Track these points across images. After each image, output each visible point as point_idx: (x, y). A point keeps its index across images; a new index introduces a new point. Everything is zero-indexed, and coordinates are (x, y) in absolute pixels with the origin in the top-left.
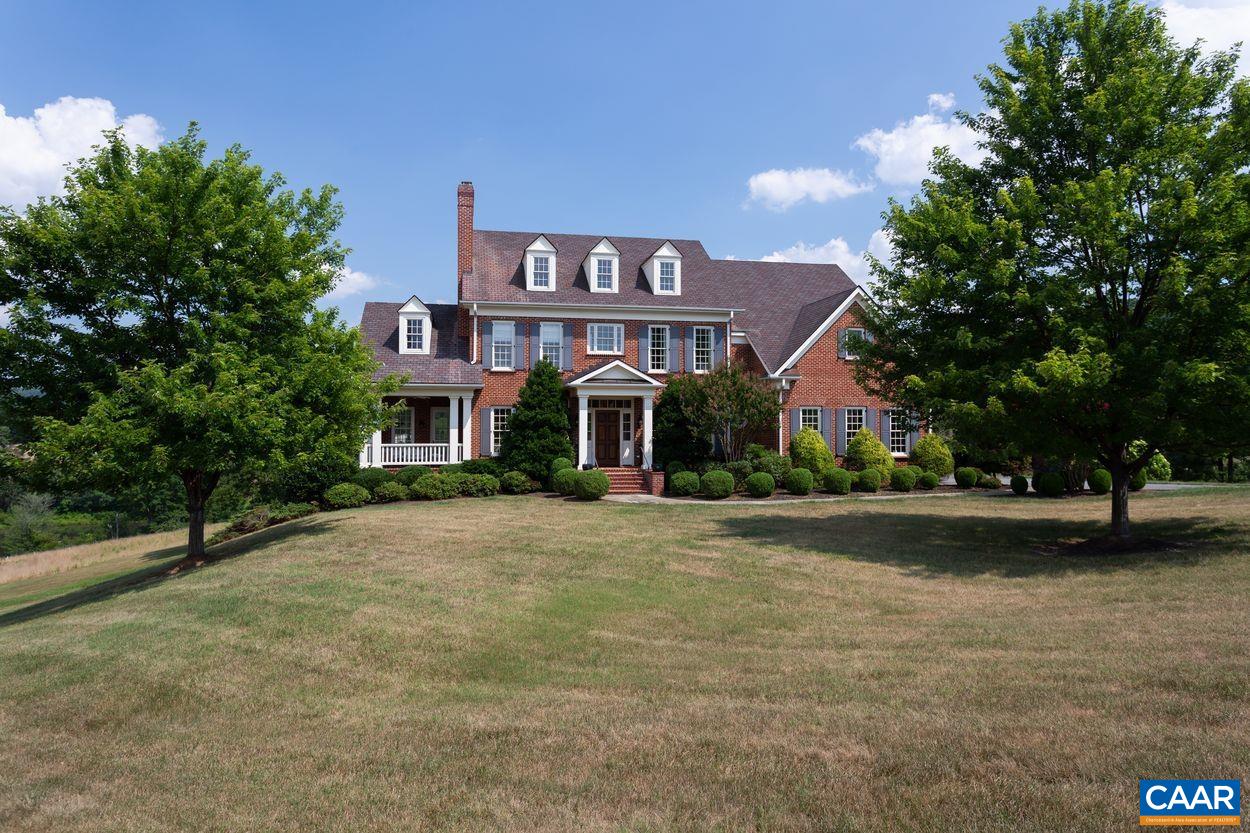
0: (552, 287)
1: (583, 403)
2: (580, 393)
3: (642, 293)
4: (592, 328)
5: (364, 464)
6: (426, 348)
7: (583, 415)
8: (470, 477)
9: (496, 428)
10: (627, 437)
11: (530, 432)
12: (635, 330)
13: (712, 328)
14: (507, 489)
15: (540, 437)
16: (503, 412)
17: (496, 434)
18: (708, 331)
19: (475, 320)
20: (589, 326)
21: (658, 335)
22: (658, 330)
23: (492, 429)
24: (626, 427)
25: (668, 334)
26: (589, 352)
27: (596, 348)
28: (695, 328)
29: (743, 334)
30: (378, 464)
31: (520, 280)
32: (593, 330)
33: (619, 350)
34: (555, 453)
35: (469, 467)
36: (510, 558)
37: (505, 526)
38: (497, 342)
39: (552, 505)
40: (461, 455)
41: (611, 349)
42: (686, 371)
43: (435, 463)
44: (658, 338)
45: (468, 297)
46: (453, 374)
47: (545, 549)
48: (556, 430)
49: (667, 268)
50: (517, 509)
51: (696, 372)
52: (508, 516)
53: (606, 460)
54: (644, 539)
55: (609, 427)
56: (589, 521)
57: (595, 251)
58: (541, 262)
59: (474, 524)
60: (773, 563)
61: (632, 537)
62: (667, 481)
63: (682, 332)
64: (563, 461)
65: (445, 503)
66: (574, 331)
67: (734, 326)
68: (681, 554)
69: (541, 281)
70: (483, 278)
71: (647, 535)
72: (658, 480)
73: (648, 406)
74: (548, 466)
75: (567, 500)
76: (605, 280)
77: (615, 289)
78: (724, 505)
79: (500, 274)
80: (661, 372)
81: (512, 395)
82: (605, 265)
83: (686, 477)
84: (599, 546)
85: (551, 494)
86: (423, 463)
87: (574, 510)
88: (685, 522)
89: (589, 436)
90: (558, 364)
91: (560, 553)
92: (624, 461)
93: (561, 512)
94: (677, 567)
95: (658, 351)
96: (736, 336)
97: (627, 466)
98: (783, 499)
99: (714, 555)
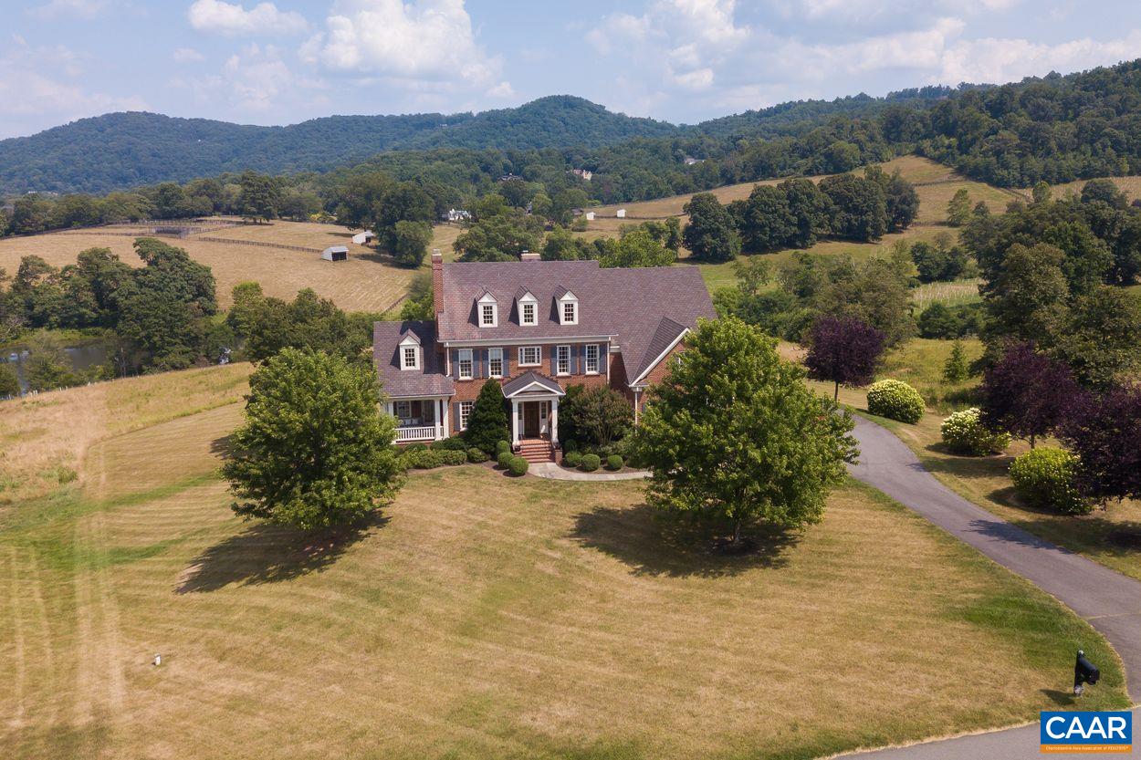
0: (495, 324)
1: (515, 407)
2: (512, 401)
3: (553, 324)
4: (521, 350)
6: (418, 366)
7: (515, 415)
8: (449, 452)
9: (463, 413)
11: (482, 425)
12: (549, 351)
13: (598, 345)
14: (471, 460)
15: (489, 429)
16: (467, 403)
17: (463, 417)
18: (595, 347)
19: (448, 350)
20: (519, 349)
21: (563, 351)
22: (563, 348)
23: (461, 414)
24: (544, 411)
25: (569, 351)
26: (520, 365)
27: (524, 362)
28: (587, 346)
29: (618, 347)
31: (473, 319)
32: (521, 354)
33: (538, 362)
34: (499, 437)
35: (447, 444)
36: (473, 559)
37: (470, 521)
38: (462, 362)
39: (496, 485)
40: (442, 434)
41: (533, 361)
42: (582, 373)
43: (427, 438)
44: (563, 353)
45: (444, 337)
46: (436, 386)
47: (488, 550)
48: (499, 424)
49: (569, 307)
50: (477, 493)
51: (588, 373)
52: (472, 505)
53: (531, 432)
54: (532, 540)
55: (533, 413)
56: (511, 515)
57: (522, 300)
58: (488, 309)
59: (456, 518)
60: (579, 562)
61: (527, 536)
62: (564, 456)
63: (578, 349)
64: (503, 443)
65: (436, 478)
66: (510, 352)
67: (613, 342)
68: (544, 555)
69: (488, 319)
70: (451, 316)
71: (535, 533)
72: (559, 454)
73: (555, 406)
74: (495, 446)
75: (505, 474)
76: (529, 318)
77: (536, 323)
78: (588, 483)
79: (462, 311)
80: (565, 374)
81: (474, 394)
82: (529, 308)
83: (574, 456)
84: (511, 546)
85: (497, 463)
86: (419, 438)
87: (507, 494)
88: (558, 514)
89: (520, 418)
90: (500, 373)
91: (494, 554)
92: (542, 431)
93: (499, 498)
94: (539, 566)
95: (563, 362)
96: (614, 348)
97: (544, 434)
98: (627, 472)
99: (558, 555)
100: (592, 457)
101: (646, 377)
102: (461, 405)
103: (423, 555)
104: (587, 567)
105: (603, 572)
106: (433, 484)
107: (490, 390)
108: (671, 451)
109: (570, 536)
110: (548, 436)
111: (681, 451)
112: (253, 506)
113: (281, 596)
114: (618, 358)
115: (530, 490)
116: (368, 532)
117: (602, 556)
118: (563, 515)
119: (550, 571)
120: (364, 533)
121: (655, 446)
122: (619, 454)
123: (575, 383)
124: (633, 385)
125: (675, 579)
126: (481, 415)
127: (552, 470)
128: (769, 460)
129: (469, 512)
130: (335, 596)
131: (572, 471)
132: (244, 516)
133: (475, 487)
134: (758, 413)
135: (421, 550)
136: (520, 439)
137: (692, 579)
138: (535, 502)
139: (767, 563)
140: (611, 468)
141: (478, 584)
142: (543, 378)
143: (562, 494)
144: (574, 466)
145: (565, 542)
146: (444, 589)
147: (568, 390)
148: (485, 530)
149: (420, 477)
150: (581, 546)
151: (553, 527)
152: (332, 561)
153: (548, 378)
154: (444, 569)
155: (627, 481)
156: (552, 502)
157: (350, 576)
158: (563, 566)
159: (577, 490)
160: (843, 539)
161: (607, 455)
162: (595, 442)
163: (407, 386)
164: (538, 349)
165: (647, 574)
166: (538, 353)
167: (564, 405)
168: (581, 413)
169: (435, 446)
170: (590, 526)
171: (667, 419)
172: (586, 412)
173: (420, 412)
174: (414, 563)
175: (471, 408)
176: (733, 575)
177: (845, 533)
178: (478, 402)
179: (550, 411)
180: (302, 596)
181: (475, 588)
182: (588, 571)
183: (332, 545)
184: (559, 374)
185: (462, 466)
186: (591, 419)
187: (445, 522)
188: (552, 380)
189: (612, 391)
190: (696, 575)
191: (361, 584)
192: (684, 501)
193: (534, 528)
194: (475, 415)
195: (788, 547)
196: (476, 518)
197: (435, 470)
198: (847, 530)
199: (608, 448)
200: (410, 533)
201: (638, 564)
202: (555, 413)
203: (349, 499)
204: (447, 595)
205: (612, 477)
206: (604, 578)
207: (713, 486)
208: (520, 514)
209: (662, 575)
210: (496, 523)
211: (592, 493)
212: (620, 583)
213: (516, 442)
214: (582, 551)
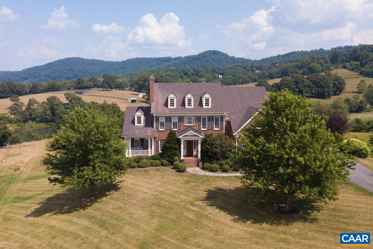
0: (175, 107)
1: (182, 142)
2: (181, 139)
3: (200, 107)
4: (186, 118)
5: (127, 156)
6: (142, 124)
7: (182, 146)
8: (153, 161)
9: (161, 145)
10: (195, 148)
11: (168, 150)
12: (198, 119)
13: (220, 117)
14: (163, 165)
15: (171, 151)
16: (162, 141)
17: (161, 146)
18: (218, 118)
19: (155, 117)
21: (204, 119)
22: (204, 118)
23: (160, 145)
24: (195, 145)
25: (207, 119)
26: (185, 125)
27: (187, 123)
28: (214, 117)
29: (229, 118)
30: (130, 156)
31: (166, 105)
32: (186, 120)
33: (193, 124)
34: (174, 155)
35: (153, 158)
36: (154, 208)
37: (157, 191)
38: (160, 123)
39: (171, 175)
40: (151, 153)
41: (191, 123)
42: (212, 129)
43: (145, 155)
44: (204, 120)
45: (153, 111)
46: (149, 132)
47: (162, 204)
48: (175, 149)
49: (207, 100)
50: (162, 178)
51: (215, 129)
52: (159, 183)
53: (189, 154)
54: (184, 201)
55: (190, 145)
56: (176, 189)
57: (187, 96)
58: (172, 100)
59: (150, 189)
60: (206, 213)
61: (182, 199)
62: (203, 165)
63: (211, 119)
64: (176, 158)
65: (145, 171)
66: (181, 119)
67: (226, 116)
68: (189, 208)
69: (172, 104)
70: (157, 103)
71: (186, 198)
72: (201, 164)
73: (200, 142)
74: (173, 159)
75: (176, 171)
76: (190, 104)
77: (192, 107)
78: (213, 177)
79: (162, 101)
80: (205, 129)
81: (165, 136)
82: (189, 100)
83: (207, 165)
84: (173, 203)
85: (173, 167)
86: (142, 155)
87: (175, 180)
88: (198, 190)
89: (184, 148)
90: (176, 128)
91: (164, 207)
92: (194, 154)
93: (172, 181)
94: (186, 214)
95: (204, 124)
96: (227, 119)
97: (195, 155)
98: (232, 173)
99: (196, 209)
100: (216, 165)
101: (241, 131)
102: (160, 142)
103: (131, 205)
104: (210, 216)
105: (217, 218)
106: (144, 174)
107: (172, 134)
108: (254, 158)
109: (203, 200)
110: (196, 156)
111: (259, 158)
112: (58, 179)
113: (63, 221)
114: (229, 123)
115: (186, 178)
116: (110, 193)
117: (218, 210)
118: (201, 190)
119: (191, 216)
120: (108, 193)
121: (245, 156)
122: (228, 165)
123: (209, 133)
124: (235, 134)
125: (255, 225)
126: (167, 145)
127: (198, 170)
128: (308, 163)
129: (157, 186)
130: (85, 223)
131: (206, 171)
132: (54, 183)
133: (162, 176)
134: (302, 137)
135: (131, 203)
136: (184, 156)
137: (264, 225)
138: (188, 183)
139: (305, 220)
140: (225, 171)
141: (154, 221)
142: (194, 130)
143: (201, 181)
144: (207, 169)
145: (200, 203)
146: (137, 223)
147: (205, 136)
148: (163, 195)
149: (140, 171)
150: (207, 205)
151: (195, 195)
152: (90, 206)
153: (197, 131)
154: (140, 212)
155: (231, 177)
156: (196, 184)
157: (95, 213)
158: (197, 214)
159: (208, 180)
160: (346, 209)
161: (223, 165)
162: (218, 159)
163: (137, 132)
164: (193, 118)
165: (240, 221)
166: (193, 120)
167: (204, 142)
168: (211, 145)
169: (148, 158)
170: (213, 196)
171: (252, 142)
172: (213, 145)
173: (142, 144)
174: (126, 208)
175: (164, 142)
176: (287, 225)
177: (347, 206)
178: (166, 139)
179: (198, 145)
180: (71, 222)
181: (152, 223)
182: (210, 218)
183: (93, 198)
184: (202, 129)
185: (158, 167)
186: (216, 148)
187: (145, 191)
188: (199, 132)
189: (225, 136)
190: (267, 223)
191: (99, 217)
192: (260, 183)
193: (186, 195)
194: (165, 145)
195: (315, 212)
196: (160, 189)
197: (147, 168)
198: (347, 204)
199: (223, 162)
200: (128, 195)
201: (236, 216)
202: (199, 145)
203: (97, 175)
204: (138, 225)
205: (224, 175)
206: (218, 222)
207: (276, 177)
208: (180, 188)
209: (249, 222)
210: (168, 192)
211: (215, 181)
212: (226, 225)
213: (182, 158)
214: (208, 207)
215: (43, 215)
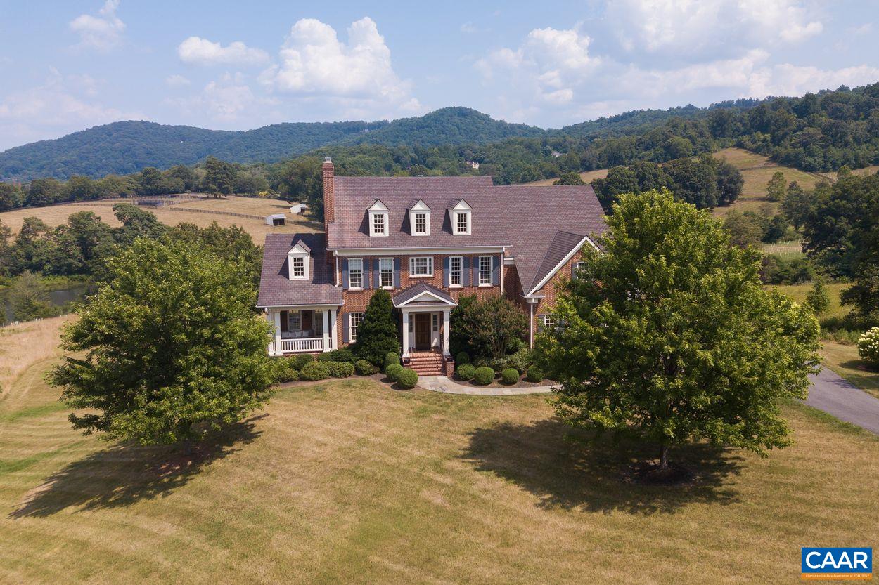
0: (386, 233)
1: (406, 318)
2: (403, 311)
3: (445, 234)
4: (413, 260)
5: (271, 353)
6: (307, 275)
7: (406, 326)
8: (336, 364)
9: (353, 324)
10: (435, 329)
11: (371, 336)
12: (441, 261)
13: (492, 257)
14: (359, 372)
15: (378, 340)
16: (357, 315)
17: (353, 329)
18: (489, 258)
19: (337, 259)
20: (411, 259)
21: (456, 261)
22: (456, 259)
23: (350, 326)
24: (435, 323)
25: (462, 262)
26: (411, 276)
27: (415, 272)
28: (480, 257)
29: (512, 259)
30: (280, 353)
31: (364, 228)
32: (413, 265)
33: (430, 273)
34: (387, 349)
35: (335, 356)
36: (346, 483)
37: (350, 438)
38: (352, 272)
39: (382, 398)
40: (331, 346)
41: (425, 272)
42: (475, 285)
43: (315, 350)
44: (456, 264)
45: (332, 245)
46: (324, 296)
47: (365, 473)
48: (388, 335)
49: (462, 217)
50: (360, 406)
51: (481, 285)
52: (353, 420)
53: (422, 344)
54: (418, 461)
55: (424, 324)
56: (396, 431)
57: (414, 208)
58: (379, 218)
59: (332, 434)
60: (474, 490)
61: (412, 456)
62: (456, 369)
63: (471, 260)
64: (392, 355)
65: (318, 390)
66: (401, 262)
67: (507, 254)
68: (432, 480)
69: (379, 228)
70: (342, 226)
71: (421, 453)
72: (450, 367)
73: (447, 317)
74: (384, 358)
75: (393, 387)
76: (421, 227)
77: (428, 233)
78: (483, 397)
79: (353, 221)
80: (458, 286)
81: (362, 305)
82: (421, 218)
83: (467, 369)
84: (392, 468)
85: (385, 376)
86: (307, 350)
87: (393, 408)
88: (449, 431)
89: (410, 330)
90: (391, 284)
91: (371, 478)
92: (434, 344)
93: (384, 412)
94: (425, 494)
95: (456, 273)
96: (508, 260)
97: (434, 347)
98: (524, 386)
99: (448, 480)
100: (486, 370)
101: (542, 288)
102: (350, 317)
103: (287, 476)
104: (484, 496)
105: (503, 502)
106: (315, 396)
107: (380, 299)
108: (590, 353)
109: (463, 457)
110: (439, 349)
111: (602, 353)
112: (96, 418)
113: (110, 526)
114: (512, 270)
115: (418, 403)
116: (232, 448)
117: (501, 482)
118: (455, 432)
119: (438, 500)
120: (227, 449)
121: (568, 349)
122: (515, 368)
123: (467, 294)
124: (528, 296)
125: (595, 514)
126: (369, 325)
127: (444, 383)
128: (721, 363)
129: (349, 427)
130: (169, 529)
131: (464, 385)
132: (85, 430)
133: (359, 399)
135: (287, 472)
136: (410, 351)
137: (617, 514)
138: (423, 416)
139: (711, 497)
140: (507, 382)
141: (348, 517)
142: (434, 289)
143: (453, 408)
144: (466, 379)
145: (456, 465)
146: (305, 523)
147: (460, 301)
148: (365, 449)
149: (304, 389)
150: (476, 470)
151: (442, 446)
152: (183, 483)
153: (439, 290)
154: (309, 495)
155: (524, 396)
156: (443, 418)
157: (196, 503)
158: (455, 495)
159: (470, 405)
160: (798, 465)
161: (502, 368)
162: (489, 356)
163: (295, 295)
164: (430, 260)
165: (558, 506)
166: (430, 264)
167: (456, 316)
168: (475, 323)
169: (322, 357)
170: (486, 445)
171: (584, 315)
172: (479, 321)
173: (309, 323)
174: (275, 487)
175: (361, 319)
176: (670, 511)
177: (799, 459)
178: (367, 312)
179: (442, 323)
180: (133, 528)
181: (343, 523)
182: (485, 502)
183: (190, 463)
184: (452, 286)
185: (349, 379)
186: (485, 329)
187: (320, 438)
188: (444, 292)
189: (507, 301)
190: (622, 509)
191: (206, 513)
192: (607, 416)
193: (421, 447)
194: (364, 325)
195: (731, 476)
196: (355, 433)
197: (321, 382)
198: (799, 455)
199: (503, 361)
200: (280, 451)
201: (548, 493)
202: (447, 324)
204: (307, 531)
205: (507, 391)
206: (505, 511)
207: (643, 395)
208: (406, 430)
209: (578, 509)
210: (378, 440)
211: (487, 408)
212: (526, 519)
213: (406, 354)
214: (478, 475)
215: (59, 510)
